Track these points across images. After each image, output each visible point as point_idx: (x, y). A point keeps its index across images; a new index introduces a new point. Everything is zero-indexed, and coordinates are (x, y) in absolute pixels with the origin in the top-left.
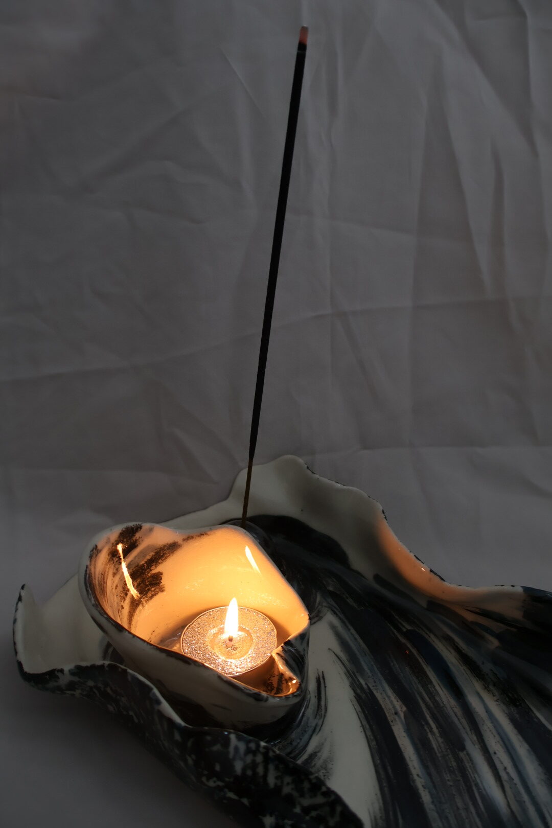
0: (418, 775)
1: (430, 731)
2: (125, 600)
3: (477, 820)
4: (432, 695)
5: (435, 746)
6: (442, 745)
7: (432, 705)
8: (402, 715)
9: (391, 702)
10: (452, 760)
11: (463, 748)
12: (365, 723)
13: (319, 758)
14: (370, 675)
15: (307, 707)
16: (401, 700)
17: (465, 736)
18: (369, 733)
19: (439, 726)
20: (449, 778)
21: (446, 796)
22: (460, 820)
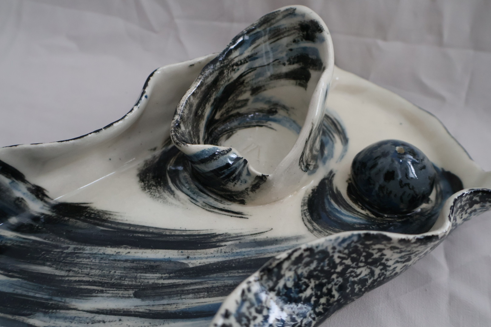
0: (129, 252)
1: (162, 277)
3: (77, 279)
4: (196, 292)
6: (146, 281)
7: (186, 288)
8: (185, 262)
9: (201, 258)
10: (130, 283)
11: (136, 296)
12: (188, 233)
13: (168, 196)
14: (234, 251)
15: (216, 200)
16: (199, 266)
17: (147, 302)
18: (177, 233)
19: (163, 286)
20: (116, 274)
21: (105, 265)
22: (82, 266)
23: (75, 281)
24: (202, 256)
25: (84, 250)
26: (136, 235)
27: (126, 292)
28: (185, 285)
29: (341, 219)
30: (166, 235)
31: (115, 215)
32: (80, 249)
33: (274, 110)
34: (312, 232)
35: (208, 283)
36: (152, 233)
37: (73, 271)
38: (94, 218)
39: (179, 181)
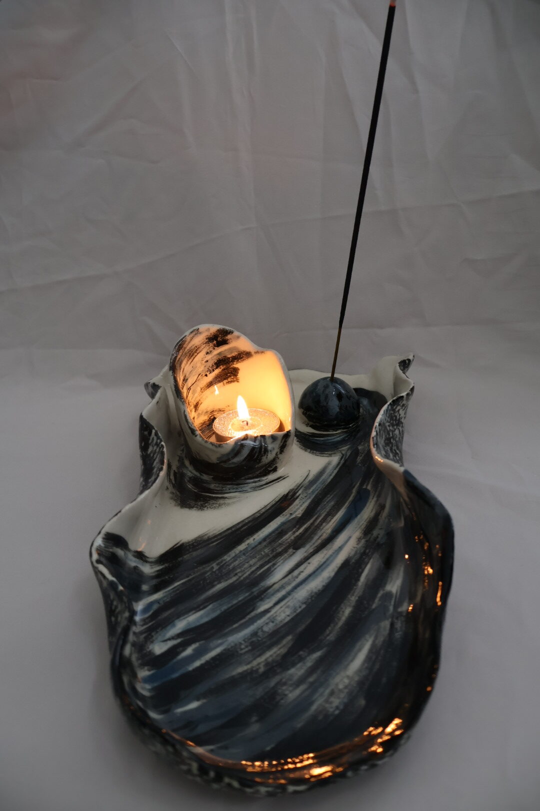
0: (254, 539)
1: (294, 532)
2: (211, 373)
3: (248, 573)
4: (324, 520)
5: (284, 538)
6: (289, 540)
7: (316, 524)
8: (293, 516)
9: (298, 509)
10: (282, 548)
11: (296, 549)
12: (269, 506)
13: (224, 501)
14: (309, 492)
15: (254, 482)
16: (304, 512)
17: (308, 546)
18: (263, 510)
19: (303, 534)
20: (266, 552)
21: (252, 555)
22: (240, 566)
23: (249, 575)
24: (296, 507)
25: (225, 560)
26: (243, 529)
27: (288, 553)
28: (312, 524)
29: (334, 442)
30: (259, 517)
31: (210, 533)
32: (222, 562)
33: (212, 418)
35: (323, 513)
36: (249, 522)
37: (239, 572)
38: (199, 544)
39: (216, 490)
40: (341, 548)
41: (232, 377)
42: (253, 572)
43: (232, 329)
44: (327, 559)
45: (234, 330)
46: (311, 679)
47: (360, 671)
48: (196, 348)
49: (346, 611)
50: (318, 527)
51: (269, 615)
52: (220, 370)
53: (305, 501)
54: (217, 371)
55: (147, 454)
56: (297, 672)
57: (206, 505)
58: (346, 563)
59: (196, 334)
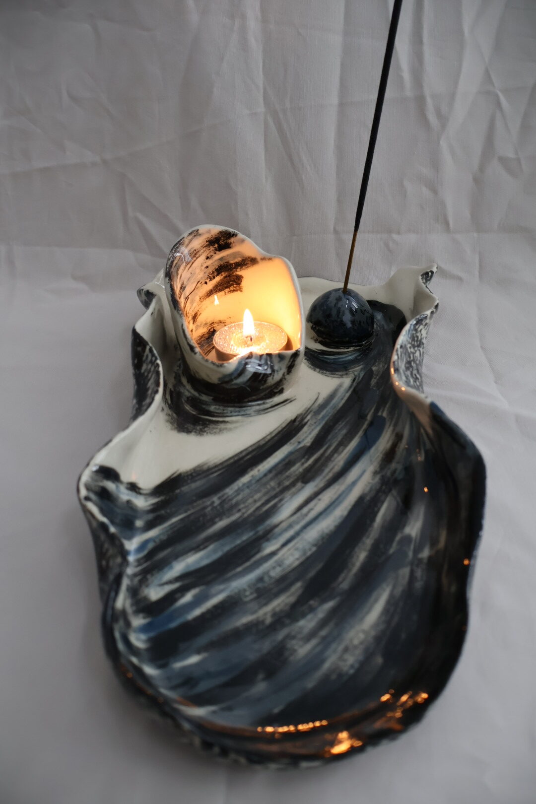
0: (259, 470)
1: (303, 463)
2: (211, 280)
3: (253, 509)
4: (336, 450)
5: (292, 470)
6: (297, 472)
7: (327, 455)
8: (301, 445)
9: (307, 437)
10: (290, 481)
11: (306, 483)
12: (275, 432)
13: (225, 425)
14: (319, 418)
15: (258, 404)
16: (313, 440)
17: (318, 480)
18: (269, 438)
19: (312, 466)
20: (272, 485)
21: (256, 488)
22: (244, 501)
23: (254, 511)
24: (305, 435)
25: (226, 494)
26: (246, 458)
27: (296, 487)
28: (322, 455)
29: (346, 361)
30: (264, 444)
31: (210, 462)
32: (223, 496)
33: (212, 330)
34: (343, 377)
36: (253, 450)
37: (243, 508)
38: (199, 475)
39: (217, 413)
40: (354, 483)
41: (235, 286)
42: (258, 508)
43: (236, 231)
44: (340, 496)
45: (237, 232)
46: (323, 633)
47: (376, 625)
48: (195, 252)
49: (361, 556)
50: (329, 459)
51: (276, 558)
52: (222, 277)
53: (315, 428)
54: (218, 279)
55: (140, 372)
56: (307, 624)
57: (206, 429)
58: (361, 500)
59: (195, 236)
